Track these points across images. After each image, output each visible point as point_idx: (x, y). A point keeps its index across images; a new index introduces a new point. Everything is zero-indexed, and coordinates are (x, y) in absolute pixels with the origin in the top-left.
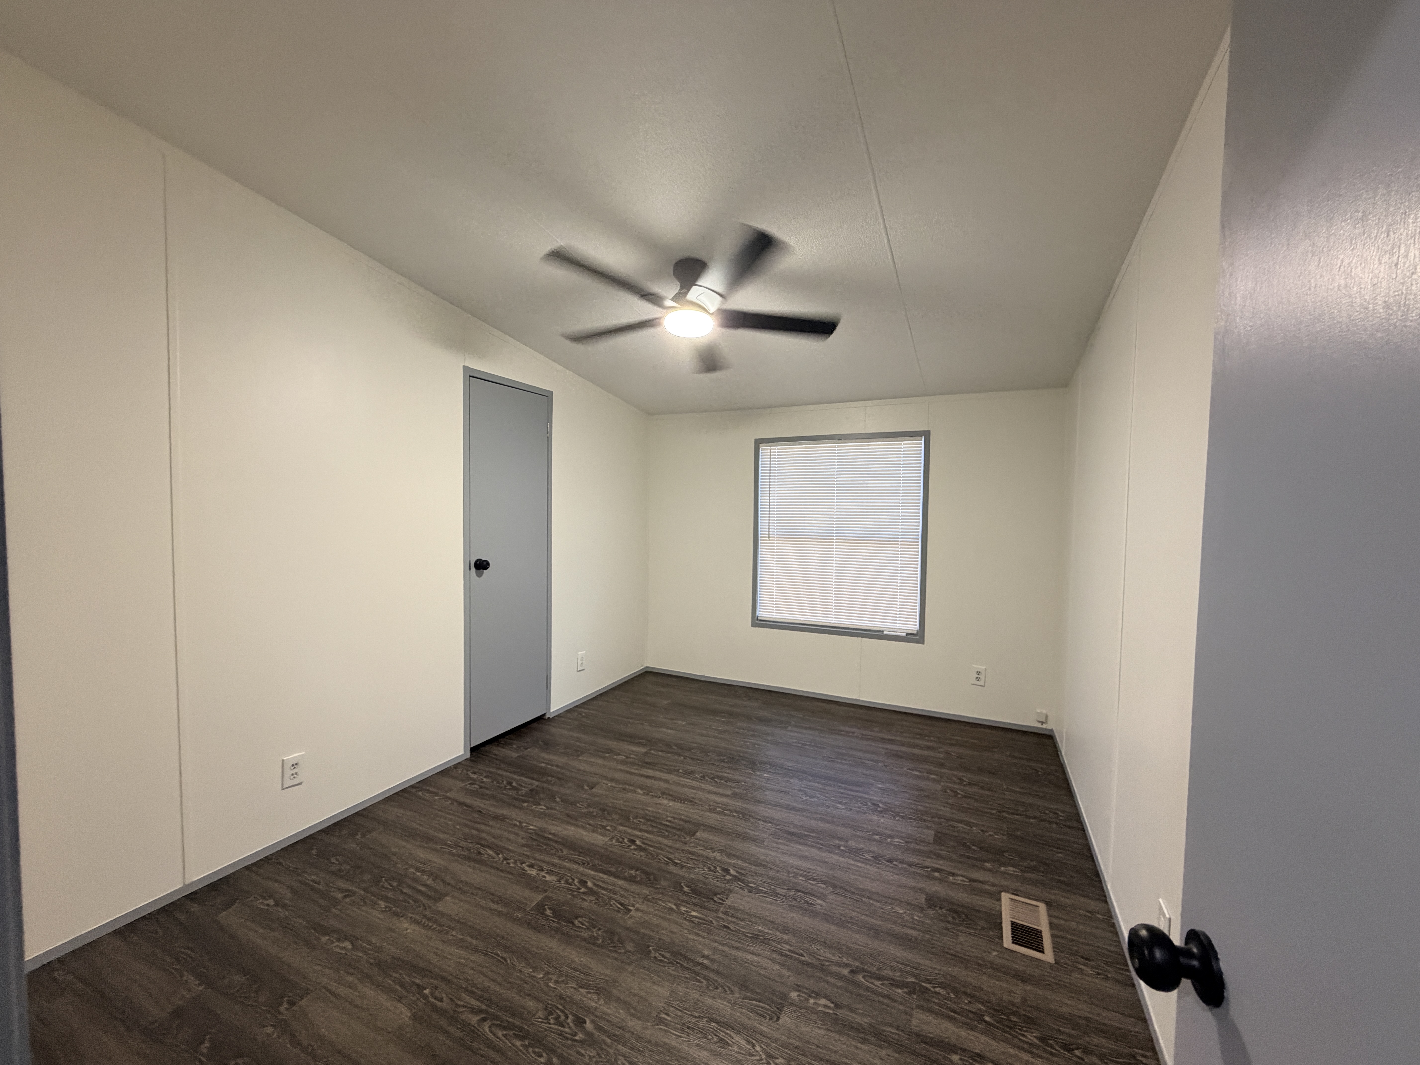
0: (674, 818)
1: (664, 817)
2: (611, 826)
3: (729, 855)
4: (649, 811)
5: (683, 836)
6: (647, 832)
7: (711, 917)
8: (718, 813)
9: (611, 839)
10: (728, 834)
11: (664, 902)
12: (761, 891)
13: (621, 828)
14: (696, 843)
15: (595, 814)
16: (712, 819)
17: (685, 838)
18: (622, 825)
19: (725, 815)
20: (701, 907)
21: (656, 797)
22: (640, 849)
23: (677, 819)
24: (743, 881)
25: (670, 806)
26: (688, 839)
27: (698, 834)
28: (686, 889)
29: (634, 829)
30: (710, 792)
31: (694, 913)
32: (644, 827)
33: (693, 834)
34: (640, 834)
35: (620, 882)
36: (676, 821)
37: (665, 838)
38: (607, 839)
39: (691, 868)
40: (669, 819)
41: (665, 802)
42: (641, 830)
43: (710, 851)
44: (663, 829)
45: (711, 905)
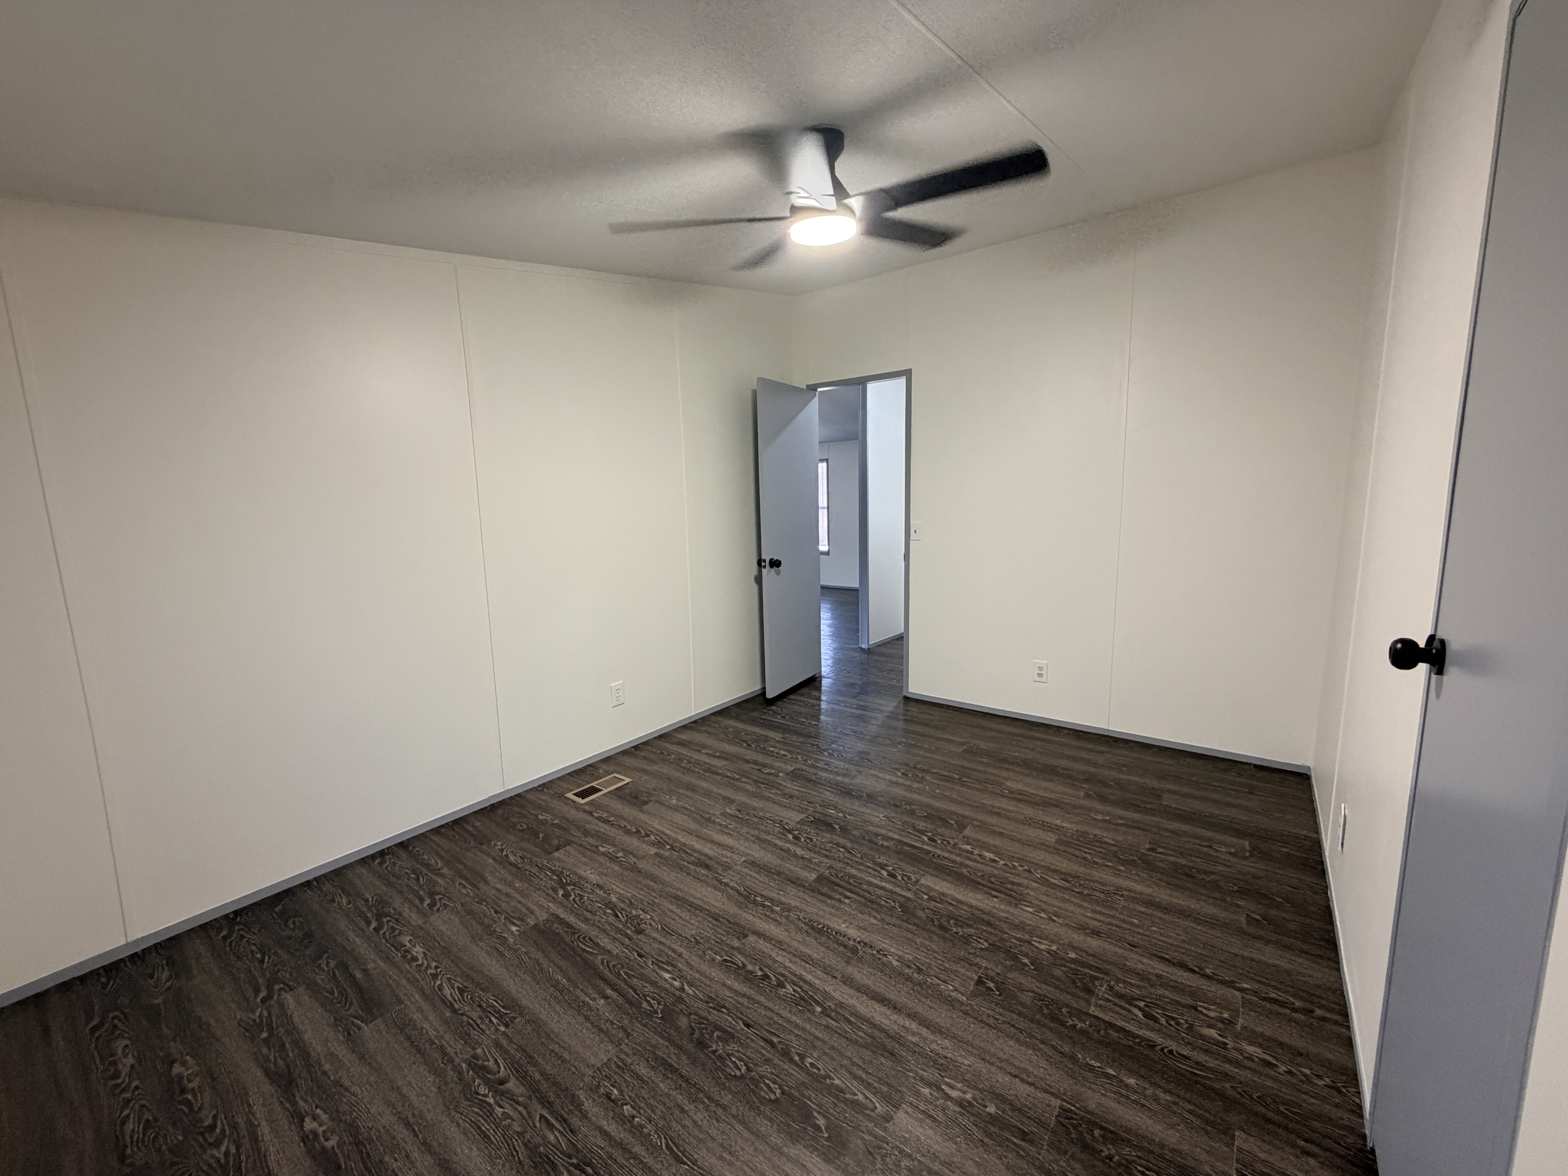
0: (840, 901)
1: (854, 906)
2: (922, 899)
3: (788, 851)
4: (875, 917)
5: (832, 875)
6: (877, 886)
7: (819, 809)
8: (780, 903)
9: (917, 881)
10: (779, 874)
11: (856, 820)
12: (771, 820)
13: (909, 895)
14: (819, 866)
15: (952, 922)
16: (792, 897)
17: (830, 873)
18: (909, 899)
19: (772, 900)
20: (826, 815)
21: (865, 944)
22: (883, 867)
23: (835, 900)
24: (785, 829)
25: (845, 922)
26: (827, 872)
27: (814, 876)
28: (837, 827)
29: (892, 892)
30: (779, 944)
31: (833, 812)
32: (879, 892)
33: (821, 879)
34: (884, 884)
35: (896, 836)
36: (837, 896)
37: (853, 875)
38: (922, 881)
39: (830, 842)
40: (847, 901)
41: (852, 932)
42: (883, 888)
43: (805, 856)
44: (854, 886)
45: (817, 816)
